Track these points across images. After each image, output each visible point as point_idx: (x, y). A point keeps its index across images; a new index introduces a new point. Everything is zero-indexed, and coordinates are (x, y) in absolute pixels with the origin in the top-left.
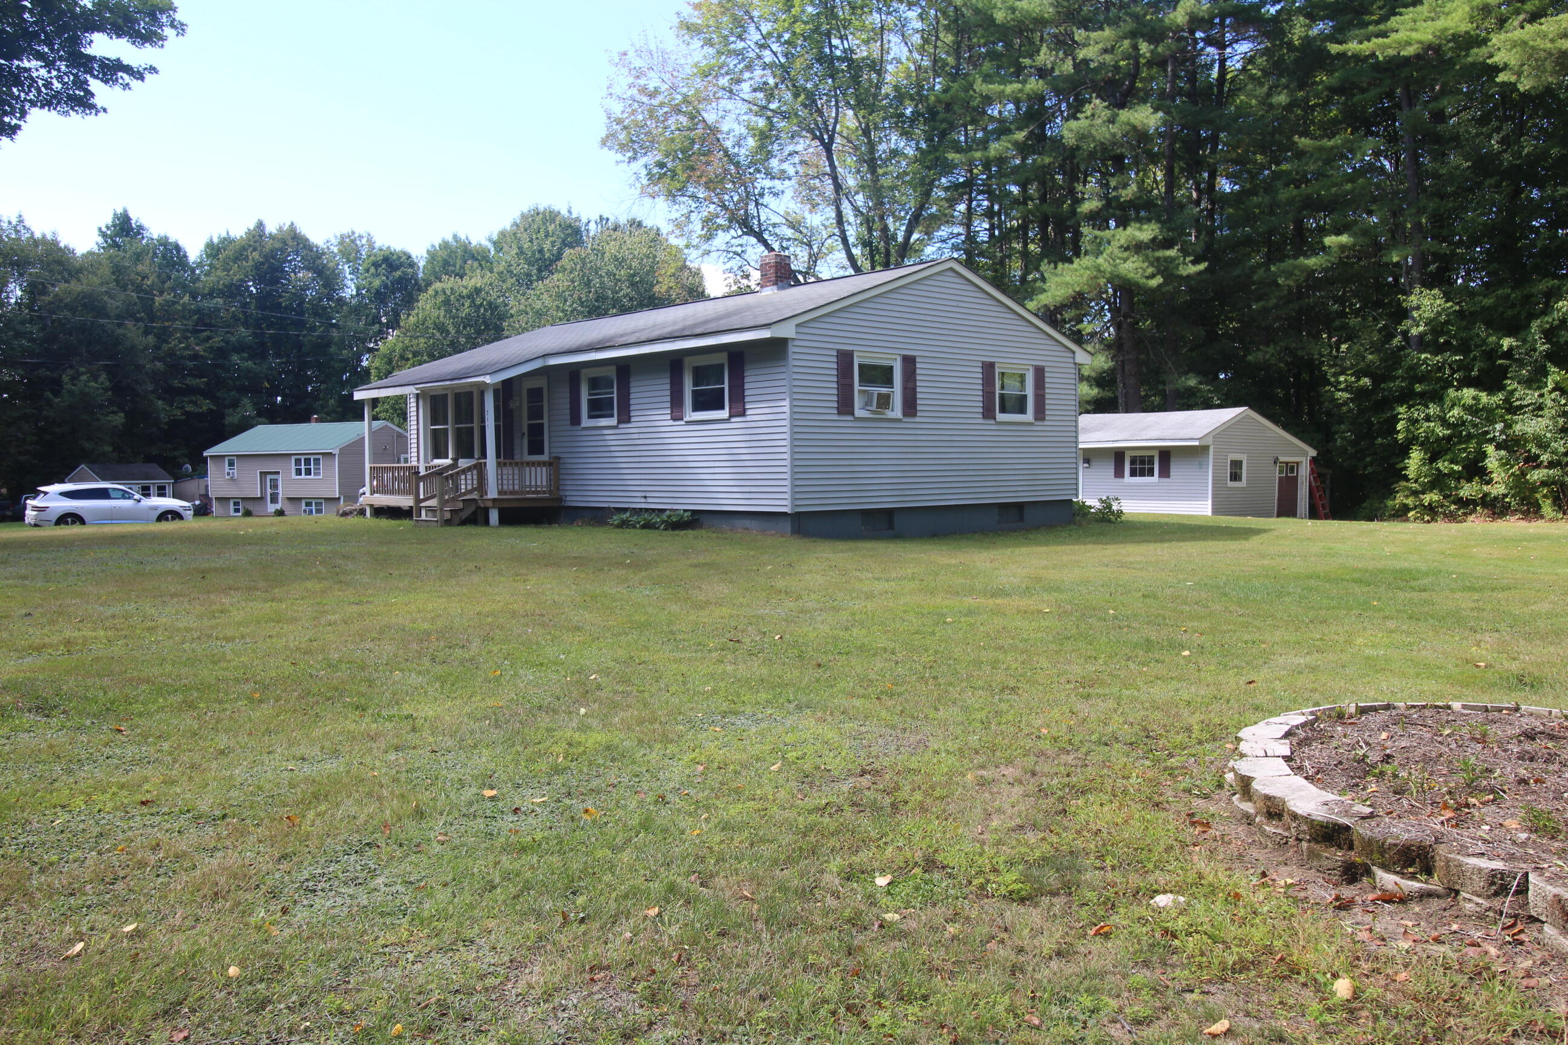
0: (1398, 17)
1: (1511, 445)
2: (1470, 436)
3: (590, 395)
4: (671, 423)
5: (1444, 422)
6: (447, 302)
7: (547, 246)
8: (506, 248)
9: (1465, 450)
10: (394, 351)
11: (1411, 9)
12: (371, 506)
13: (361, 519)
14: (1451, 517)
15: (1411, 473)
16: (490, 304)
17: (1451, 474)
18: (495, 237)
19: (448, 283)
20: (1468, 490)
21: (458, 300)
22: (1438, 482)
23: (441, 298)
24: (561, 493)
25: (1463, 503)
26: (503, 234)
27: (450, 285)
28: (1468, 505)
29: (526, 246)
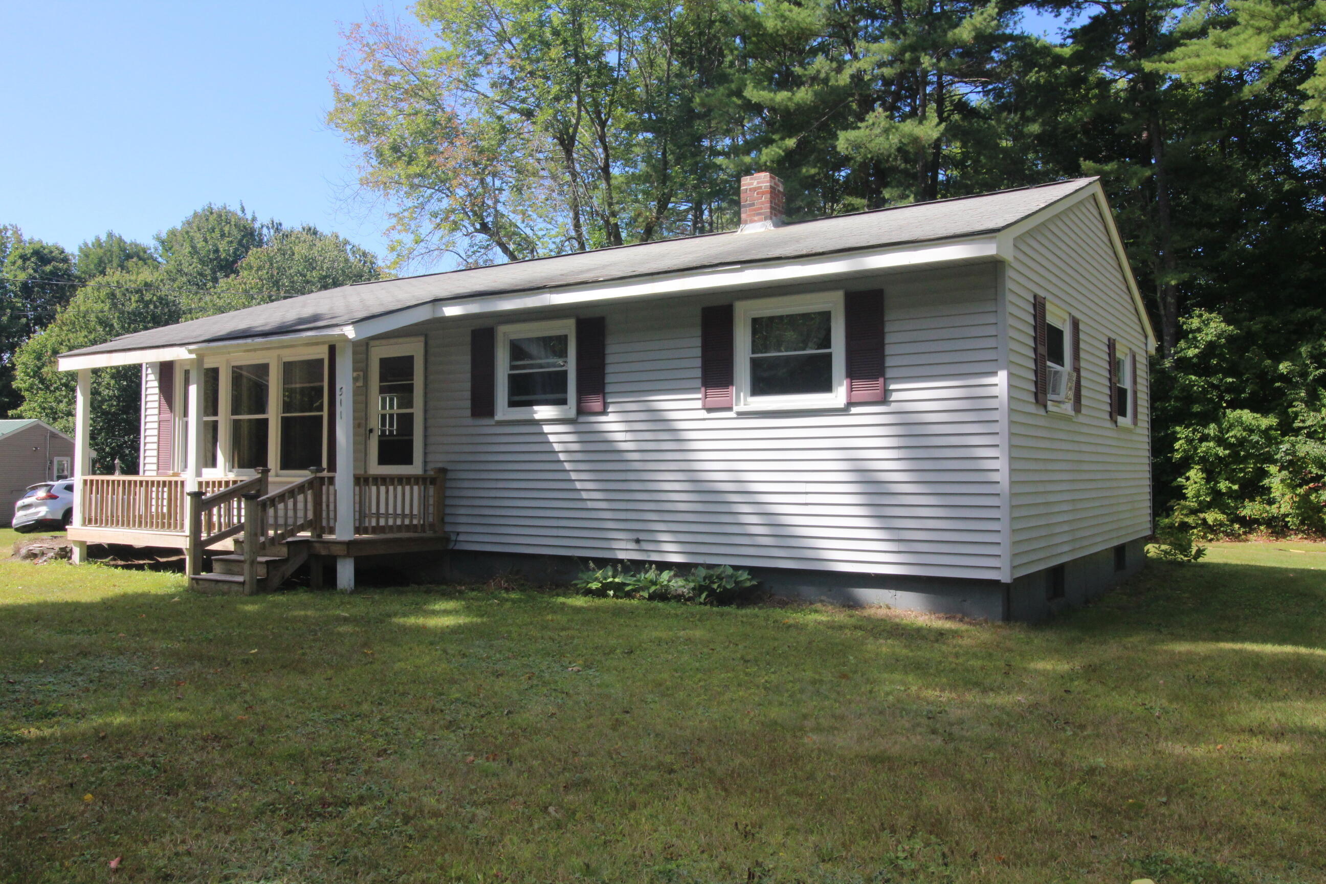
0: (1183, 48)
1: (1294, 466)
2: (1249, 456)
3: (513, 367)
4: (703, 414)
5: (1221, 441)
6: (112, 296)
7: (223, 246)
8: (176, 247)
9: (1242, 470)
10: (45, 346)
11: (1194, 41)
12: (82, 544)
13: (62, 566)
14: (1234, 536)
15: (1190, 492)
16: (160, 299)
17: (1230, 493)
18: (164, 235)
19: (114, 276)
20: (1250, 509)
21: (124, 295)
22: (1217, 500)
23: (104, 292)
24: (448, 528)
25: (1243, 521)
26: (173, 233)
27: (115, 278)
28: (1250, 524)
29: (199, 246)
